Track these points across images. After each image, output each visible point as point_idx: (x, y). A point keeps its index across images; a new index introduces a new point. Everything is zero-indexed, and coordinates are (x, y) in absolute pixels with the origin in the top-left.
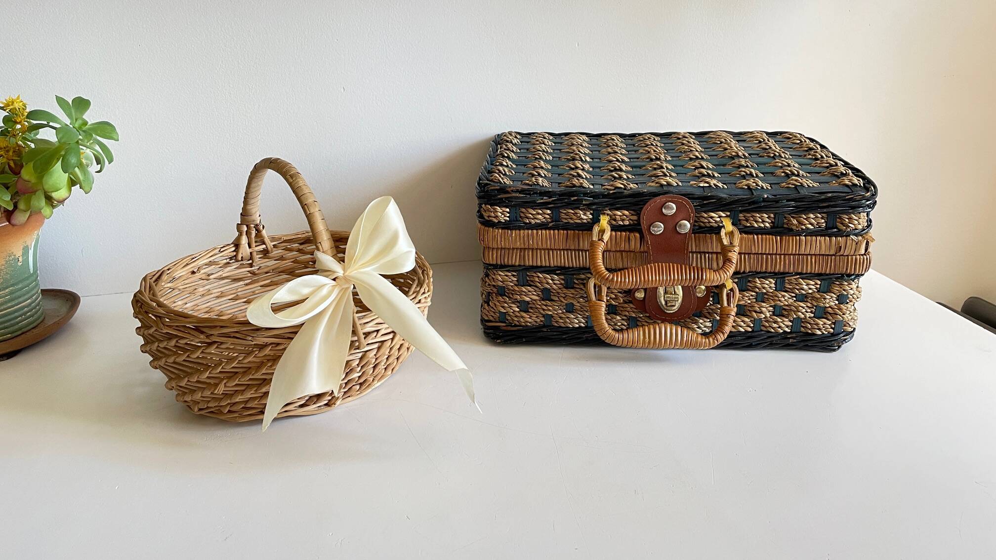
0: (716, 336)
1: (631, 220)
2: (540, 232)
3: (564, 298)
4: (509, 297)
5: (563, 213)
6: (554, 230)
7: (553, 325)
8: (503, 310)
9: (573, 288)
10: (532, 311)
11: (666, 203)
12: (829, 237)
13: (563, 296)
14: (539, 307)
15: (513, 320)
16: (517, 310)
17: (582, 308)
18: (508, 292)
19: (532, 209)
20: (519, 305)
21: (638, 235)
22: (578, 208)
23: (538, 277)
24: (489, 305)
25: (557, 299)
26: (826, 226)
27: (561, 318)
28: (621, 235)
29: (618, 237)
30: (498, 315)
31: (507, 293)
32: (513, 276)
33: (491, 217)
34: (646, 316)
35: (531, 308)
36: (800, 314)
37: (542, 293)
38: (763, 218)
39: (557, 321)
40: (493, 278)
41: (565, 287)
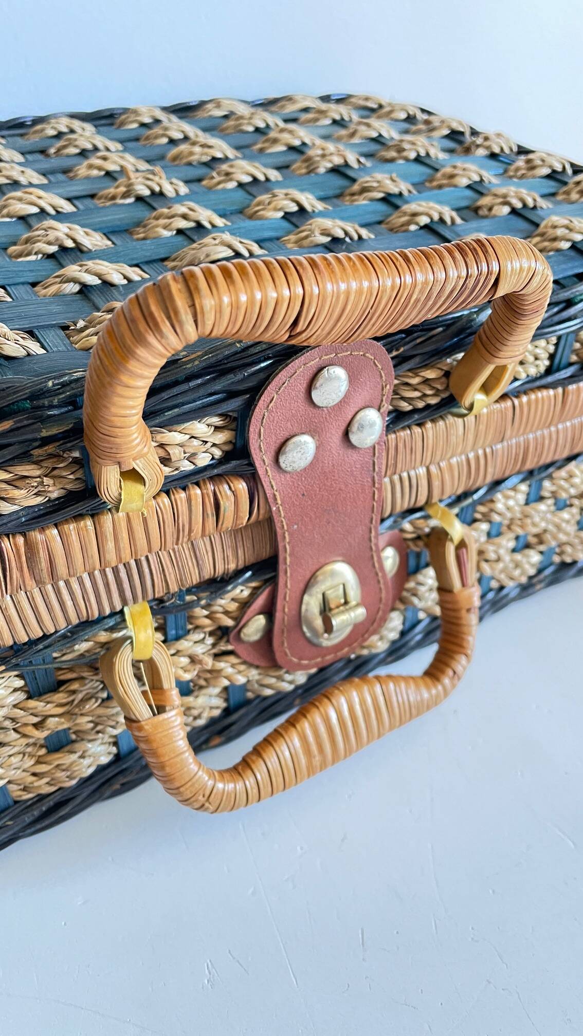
0: (455, 672)
1: (214, 445)
3: (36, 726)
7: (16, 802)
9: (58, 685)
11: (321, 369)
13: (36, 720)
17: (96, 724)
21: (241, 486)
25: (14, 735)
27: (37, 776)
28: (189, 500)
29: (183, 508)
39: (25, 788)
41: (30, 697)
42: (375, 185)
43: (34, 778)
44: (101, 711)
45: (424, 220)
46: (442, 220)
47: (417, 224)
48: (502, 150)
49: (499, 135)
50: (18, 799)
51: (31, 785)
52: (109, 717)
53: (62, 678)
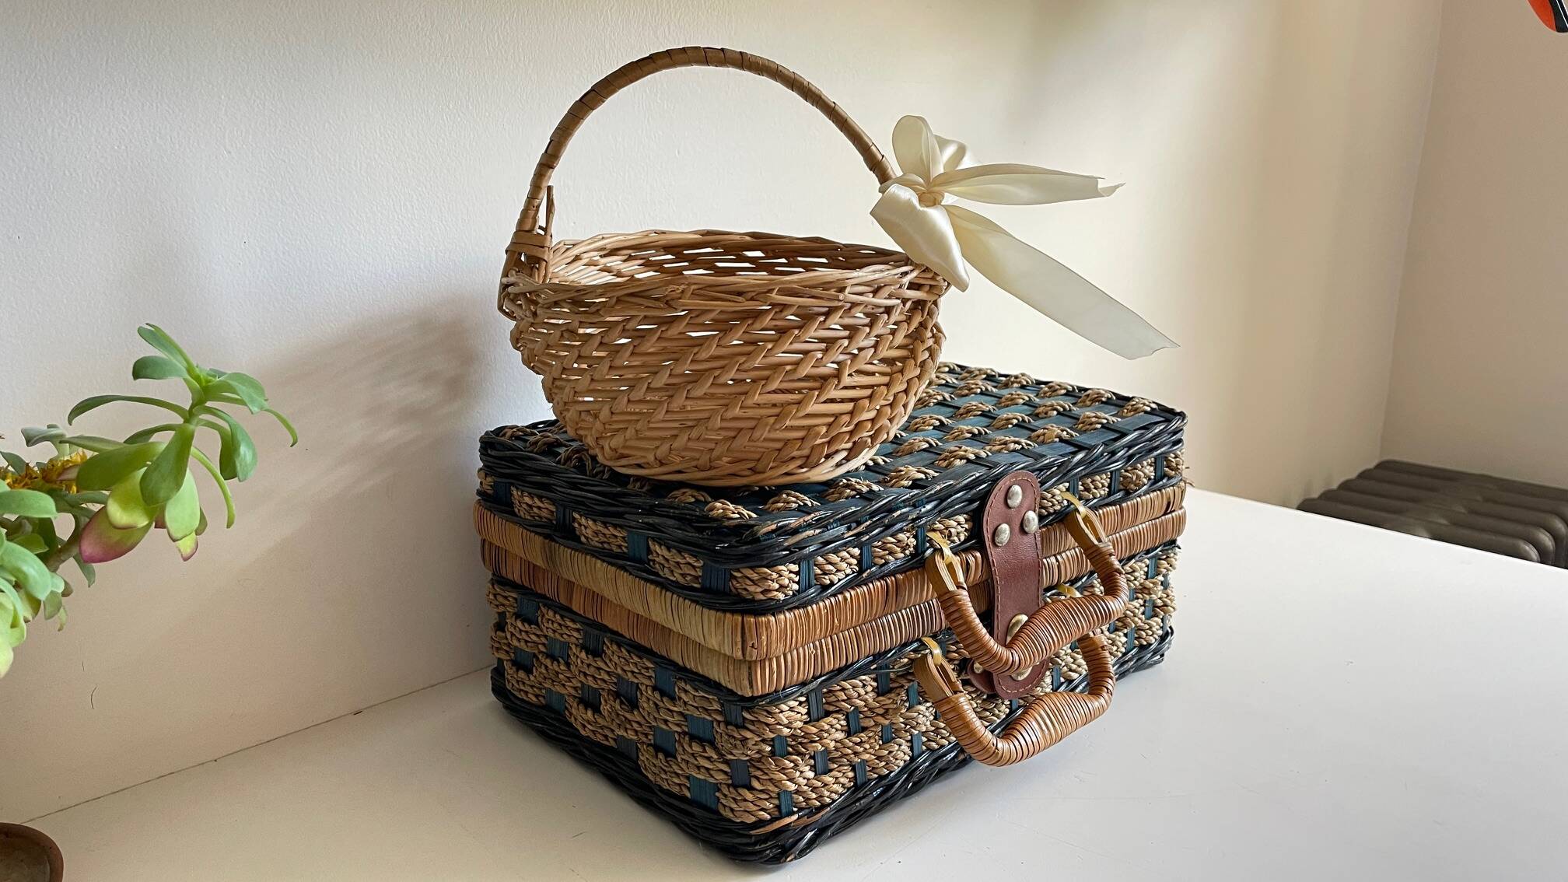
1: (967, 530)
2: (847, 595)
3: (882, 715)
4: (799, 754)
5: (877, 547)
6: (866, 584)
7: (869, 779)
8: (792, 787)
9: (891, 690)
10: (836, 766)
11: (1011, 487)
12: (1160, 490)
13: (881, 711)
14: (850, 751)
15: (807, 800)
16: (811, 775)
17: (906, 725)
18: (793, 743)
19: (834, 554)
20: (812, 762)
21: (978, 554)
22: (901, 530)
23: (843, 689)
24: (751, 789)
26: (1155, 476)
27: (879, 758)
30: (776, 802)
31: (791, 746)
32: (801, 703)
33: (770, 591)
34: (984, 700)
35: (833, 760)
36: (1136, 619)
37: (848, 722)
38: (1102, 481)
39: (873, 768)
40: (767, 725)
41: (879, 695)
42: (975, 407)
43: (877, 761)
44: (908, 714)
45: (1015, 421)
46: (1023, 421)
47: (1011, 424)
48: (1027, 382)
49: (1023, 375)
50: (871, 777)
51: (877, 766)
52: (913, 719)
53: (891, 686)
